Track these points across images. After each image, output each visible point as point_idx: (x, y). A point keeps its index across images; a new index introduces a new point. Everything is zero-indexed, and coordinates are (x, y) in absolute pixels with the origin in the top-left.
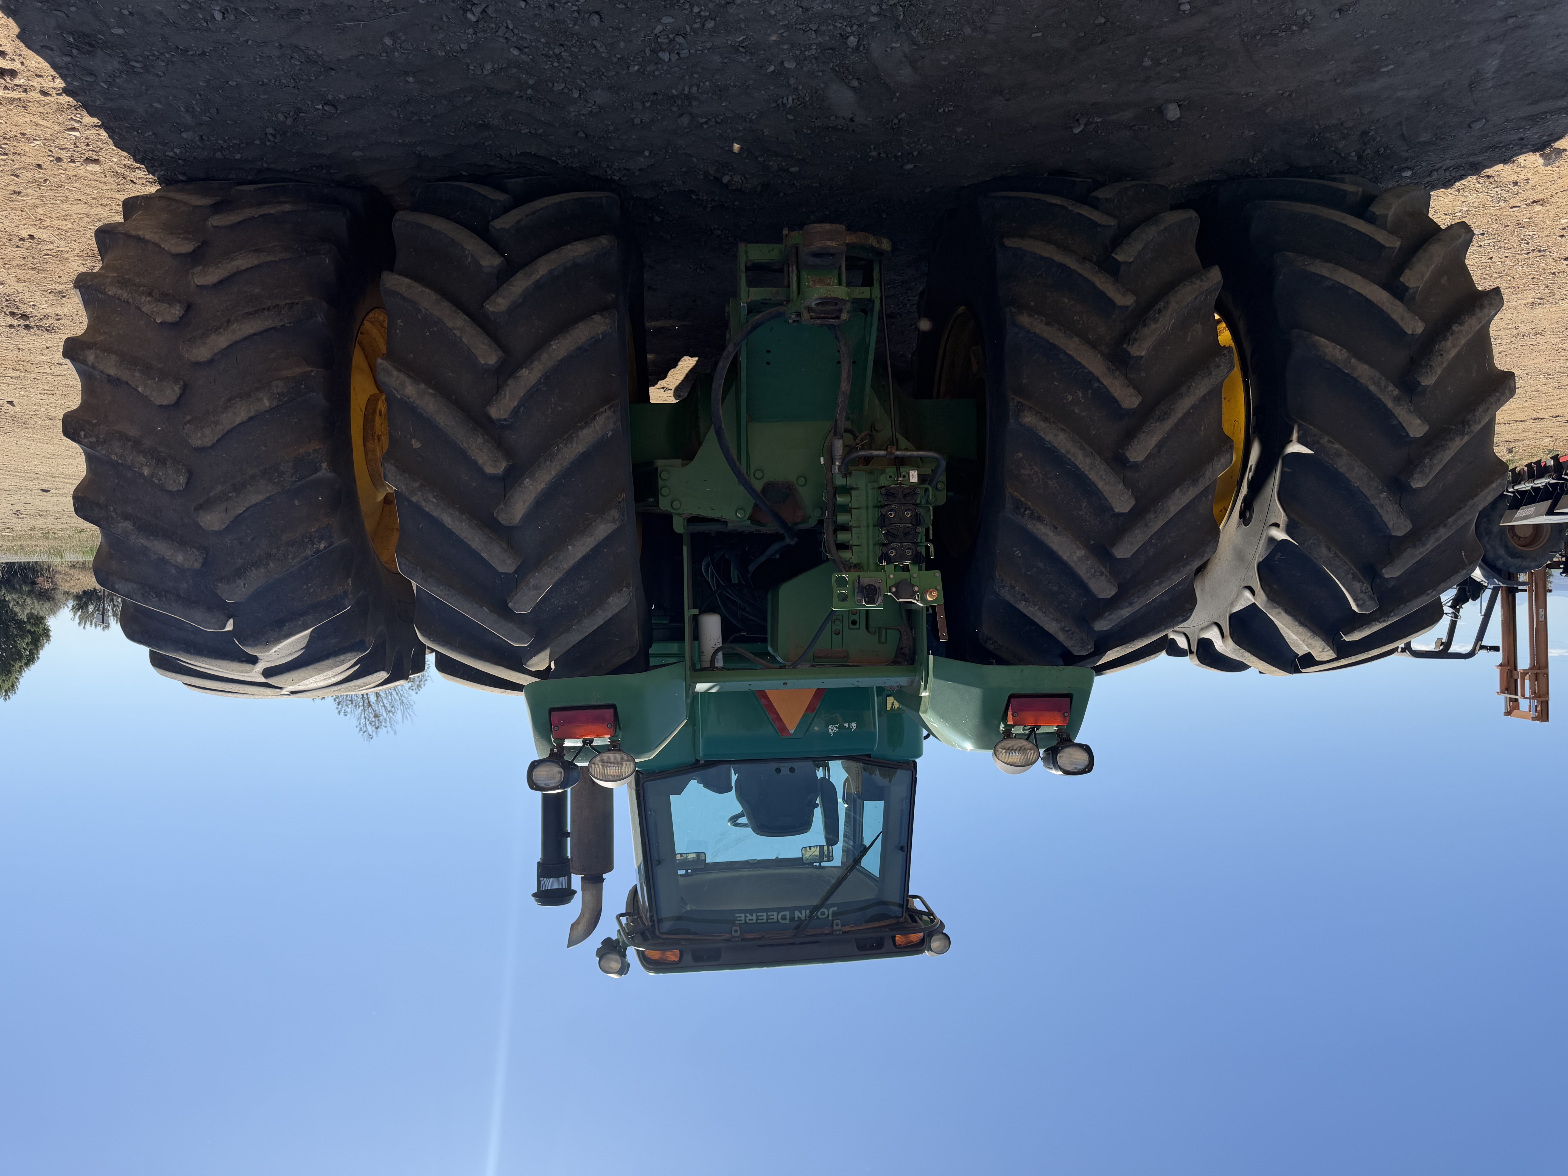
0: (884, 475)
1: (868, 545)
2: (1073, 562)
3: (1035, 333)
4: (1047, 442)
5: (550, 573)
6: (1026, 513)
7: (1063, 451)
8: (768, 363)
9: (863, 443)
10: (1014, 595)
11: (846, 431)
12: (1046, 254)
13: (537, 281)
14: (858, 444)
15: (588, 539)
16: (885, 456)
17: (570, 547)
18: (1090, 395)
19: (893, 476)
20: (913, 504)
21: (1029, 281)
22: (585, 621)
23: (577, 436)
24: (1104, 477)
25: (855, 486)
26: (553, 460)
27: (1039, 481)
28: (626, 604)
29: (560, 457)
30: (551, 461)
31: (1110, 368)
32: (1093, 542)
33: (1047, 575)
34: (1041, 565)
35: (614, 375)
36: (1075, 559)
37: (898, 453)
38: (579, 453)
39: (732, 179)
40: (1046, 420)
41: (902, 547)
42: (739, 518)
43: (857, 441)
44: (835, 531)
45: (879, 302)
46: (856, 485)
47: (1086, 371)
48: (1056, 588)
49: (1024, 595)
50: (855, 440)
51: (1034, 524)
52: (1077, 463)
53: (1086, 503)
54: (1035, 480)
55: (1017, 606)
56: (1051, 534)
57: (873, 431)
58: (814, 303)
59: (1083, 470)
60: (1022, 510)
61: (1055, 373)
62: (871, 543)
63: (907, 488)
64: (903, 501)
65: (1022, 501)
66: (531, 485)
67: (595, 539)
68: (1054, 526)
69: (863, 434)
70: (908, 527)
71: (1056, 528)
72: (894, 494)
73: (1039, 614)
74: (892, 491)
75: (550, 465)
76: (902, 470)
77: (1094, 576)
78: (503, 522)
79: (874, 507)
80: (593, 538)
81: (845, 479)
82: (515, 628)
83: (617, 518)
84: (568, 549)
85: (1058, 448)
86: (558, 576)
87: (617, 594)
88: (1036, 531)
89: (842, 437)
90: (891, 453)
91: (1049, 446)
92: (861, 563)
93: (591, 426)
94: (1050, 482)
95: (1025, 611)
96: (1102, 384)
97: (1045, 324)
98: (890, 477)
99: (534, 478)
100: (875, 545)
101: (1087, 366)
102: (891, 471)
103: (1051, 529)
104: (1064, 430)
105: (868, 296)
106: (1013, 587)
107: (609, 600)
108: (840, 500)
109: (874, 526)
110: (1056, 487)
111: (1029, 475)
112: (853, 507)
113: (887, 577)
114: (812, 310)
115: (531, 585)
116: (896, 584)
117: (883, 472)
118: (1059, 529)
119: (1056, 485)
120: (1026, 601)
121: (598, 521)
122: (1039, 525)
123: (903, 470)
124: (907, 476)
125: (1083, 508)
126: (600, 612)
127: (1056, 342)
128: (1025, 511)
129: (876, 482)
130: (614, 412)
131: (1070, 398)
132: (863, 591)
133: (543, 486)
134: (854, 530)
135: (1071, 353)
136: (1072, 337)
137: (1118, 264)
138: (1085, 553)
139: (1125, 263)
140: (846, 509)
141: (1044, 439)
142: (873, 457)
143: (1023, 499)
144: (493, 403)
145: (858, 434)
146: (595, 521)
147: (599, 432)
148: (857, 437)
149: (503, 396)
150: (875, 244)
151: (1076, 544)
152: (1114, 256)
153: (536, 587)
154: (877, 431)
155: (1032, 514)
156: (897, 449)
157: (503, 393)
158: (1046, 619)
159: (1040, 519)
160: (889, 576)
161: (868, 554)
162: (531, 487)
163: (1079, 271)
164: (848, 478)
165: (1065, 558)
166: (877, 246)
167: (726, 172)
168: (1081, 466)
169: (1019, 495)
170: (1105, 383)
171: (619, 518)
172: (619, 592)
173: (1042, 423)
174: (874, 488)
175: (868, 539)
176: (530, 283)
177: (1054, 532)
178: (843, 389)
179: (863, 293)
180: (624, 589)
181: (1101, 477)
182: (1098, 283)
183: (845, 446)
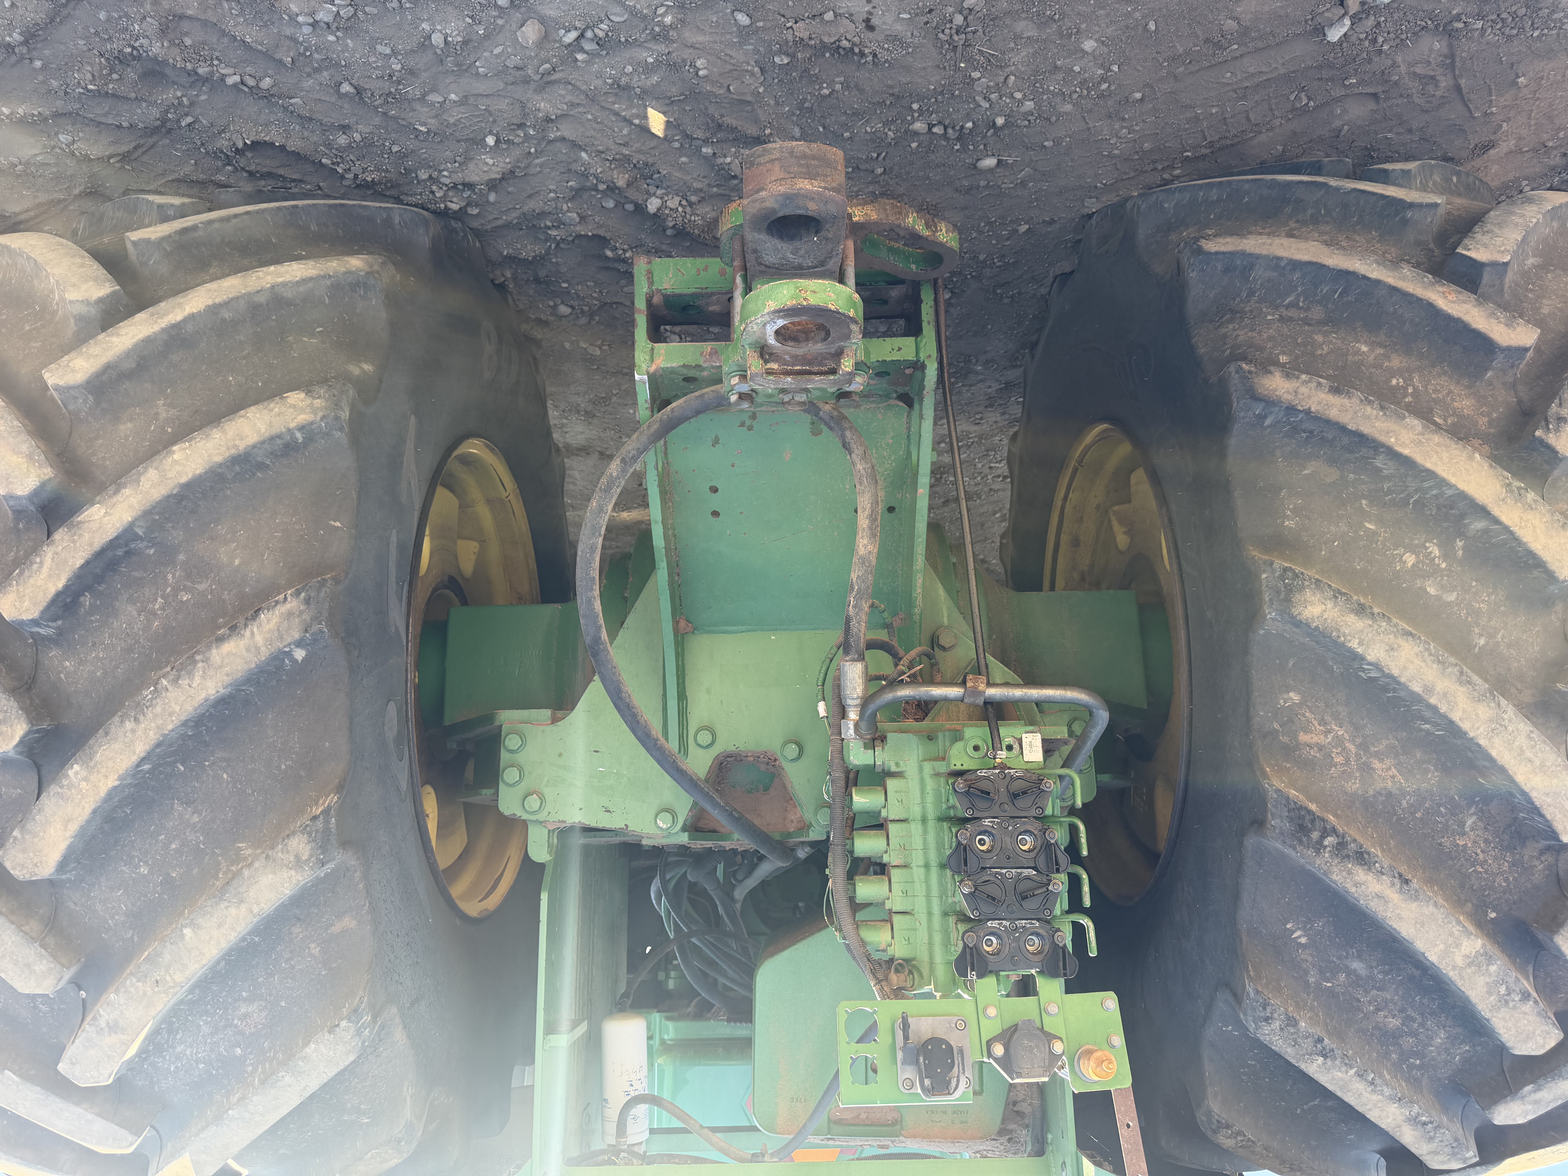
0: (959, 745)
1: (930, 914)
2: (1454, 968)
3: (1308, 412)
4: (1370, 664)
5: (145, 993)
6: (1326, 843)
7: (1416, 687)
8: (715, 514)
9: (912, 671)
10: (1295, 1041)
11: (872, 645)
12: (1305, 257)
13: (176, 326)
14: (905, 673)
15: (233, 911)
16: (962, 701)
17: (187, 931)
18: (1460, 553)
19: (984, 748)
20: (1034, 817)
21: (1269, 317)
22: (255, 1098)
23: (206, 660)
24: (1529, 754)
25: (894, 769)
26: (141, 718)
27: (1348, 760)
28: (352, 1058)
29: (158, 709)
30: (136, 720)
31: (1509, 485)
32: (1493, 915)
33: (1374, 992)
34: (1357, 965)
35: (338, 524)
36: (1459, 961)
37: (992, 692)
38: (206, 700)
39: (664, 205)
40: (1361, 610)
41: (1016, 929)
42: (661, 829)
43: (900, 667)
44: (851, 876)
45: (935, 365)
46: (897, 764)
47: (1449, 492)
48: (1394, 1023)
49: (1320, 1040)
50: (896, 665)
51: (1349, 873)
52: (1455, 716)
53: (1474, 818)
54: (1339, 759)
55: (1303, 1066)
56: (1393, 895)
57: (936, 649)
58: (770, 330)
59: (1471, 734)
60: (1315, 835)
61: (1364, 502)
62: (936, 910)
63: (1019, 778)
64: (1010, 810)
65: (1309, 812)
66: (85, 779)
67: (251, 912)
68: (1400, 875)
69: (913, 653)
70: (1028, 878)
71: (1407, 882)
72: (988, 794)
73: (1359, 1086)
74: (984, 785)
75: (133, 731)
76: (1003, 731)
77: (1507, 1002)
78: (17, 873)
79: (941, 819)
80: (243, 908)
81: (871, 752)
82: (90, 1116)
83: (304, 858)
84: (183, 936)
85: (1403, 680)
86: (162, 1003)
87: (327, 1036)
88: (1353, 890)
89: (861, 658)
90: (976, 693)
91: (1373, 674)
92: (914, 959)
93: (243, 636)
94: (1376, 764)
95: (1324, 1079)
96: (1497, 521)
97: (1330, 391)
98: (976, 748)
99: (92, 764)
100: (945, 914)
101: (1453, 480)
102: (976, 733)
103: (1393, 885)
104: (1411, 634)
105: (911, 357)
106: (1291, 1022)
107: (307, 1050)
108: (861, 800)
109: (942, 866)
110: (1393, 777)
111: (1321, 748)
112: (891, 817)
113: (980, 1012)
114: (771, 354)
115: (102, 1023)
116: (1004, 1032)
117: (957, 736)
118: (1415, 884)
119: (1394, 771)
120: (1325, 1057)
121: (257, 864)
122: (1361, 874)
123: (1007, 733)
124: (1016, 746)
125: (1467, 829)
126: (287, 1079)
127: (1365, 429)
128: (1323, 837)
129: (943, 759)
130: (307, 601)
131: (1410, 559)
132: (918, 1060)
133: (112, 782)
134: (895, 874)
135: (1406, 451)
136: (1404, 418)
137: (1478, 266)
138: (1484, 945)
139: (1494, 264)
140: (877, 824)
141: (1362, 658)
142: (935, 701)
143: (1313, 807)
144: (10, 585)
145: (901, 653)
146: (250, 865)
147: (263, 649)
148: (900, 659)
149: (35, 566)
150: (920, 228)
151: (1459, 922)
152: (1464, 252)
153: (114, 1028)
154: (943, 649)
155: (1341, 846)
156: (989, 684)
157: (38, 560)
158: (1375, 1097)
159: (1362, 858)
160: (985, 1009)
161: (930, 937)
162: (83, 784)
163: (1391, 281)
164: (878, 750)
165: (1433, 956)
166: (926, 233)
167: (652, 189)
168: (1465, 726)
169: (1301, 797)
170: (1504, 519)
171: (311, 856)
172: (330, 1032)
173: (1352, 618)
174: (937, 775)
175: (928, 896)
176: (156, 328)
177: (1401, 891)
178: (862, 551)
179: (900, 349)
180: (344, 1024)
181: (1521, 752)
182: (1442, 303)
183: (871, 679)
